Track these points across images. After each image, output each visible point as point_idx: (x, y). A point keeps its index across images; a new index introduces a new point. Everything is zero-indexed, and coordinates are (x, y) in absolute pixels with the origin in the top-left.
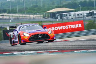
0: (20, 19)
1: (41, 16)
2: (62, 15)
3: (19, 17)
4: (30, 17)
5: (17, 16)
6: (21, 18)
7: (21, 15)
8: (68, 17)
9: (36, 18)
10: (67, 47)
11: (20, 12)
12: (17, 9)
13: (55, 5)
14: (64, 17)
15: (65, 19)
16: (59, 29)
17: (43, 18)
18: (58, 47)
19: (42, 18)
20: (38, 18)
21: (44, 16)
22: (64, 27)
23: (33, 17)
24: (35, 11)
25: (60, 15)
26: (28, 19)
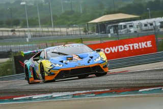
0: (44, 36)
1: (80, 30)
2: (117, 26)
3: (43, 32)
4: (61, 32)
5: (39, 31)
6: (46, 34)
7: (45, 29)
8: (128, 30)
9: (72, 33)
10: (125, 82)
11: (44, 24)
12: (38, 18)
13: (105, 10)
14: (122, 31)
15: (123, 33)
16: (113, 52)
17: (84, 33)
18: (110, 83)
19: (82, 33)
20: (75, 33)
21: (85, 29)
22: (121, 48)
23: (67, 32)
24: (69, 21)
25: (114, 26)
26: (58, 35)
